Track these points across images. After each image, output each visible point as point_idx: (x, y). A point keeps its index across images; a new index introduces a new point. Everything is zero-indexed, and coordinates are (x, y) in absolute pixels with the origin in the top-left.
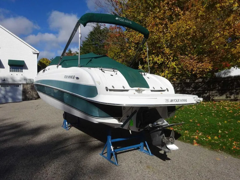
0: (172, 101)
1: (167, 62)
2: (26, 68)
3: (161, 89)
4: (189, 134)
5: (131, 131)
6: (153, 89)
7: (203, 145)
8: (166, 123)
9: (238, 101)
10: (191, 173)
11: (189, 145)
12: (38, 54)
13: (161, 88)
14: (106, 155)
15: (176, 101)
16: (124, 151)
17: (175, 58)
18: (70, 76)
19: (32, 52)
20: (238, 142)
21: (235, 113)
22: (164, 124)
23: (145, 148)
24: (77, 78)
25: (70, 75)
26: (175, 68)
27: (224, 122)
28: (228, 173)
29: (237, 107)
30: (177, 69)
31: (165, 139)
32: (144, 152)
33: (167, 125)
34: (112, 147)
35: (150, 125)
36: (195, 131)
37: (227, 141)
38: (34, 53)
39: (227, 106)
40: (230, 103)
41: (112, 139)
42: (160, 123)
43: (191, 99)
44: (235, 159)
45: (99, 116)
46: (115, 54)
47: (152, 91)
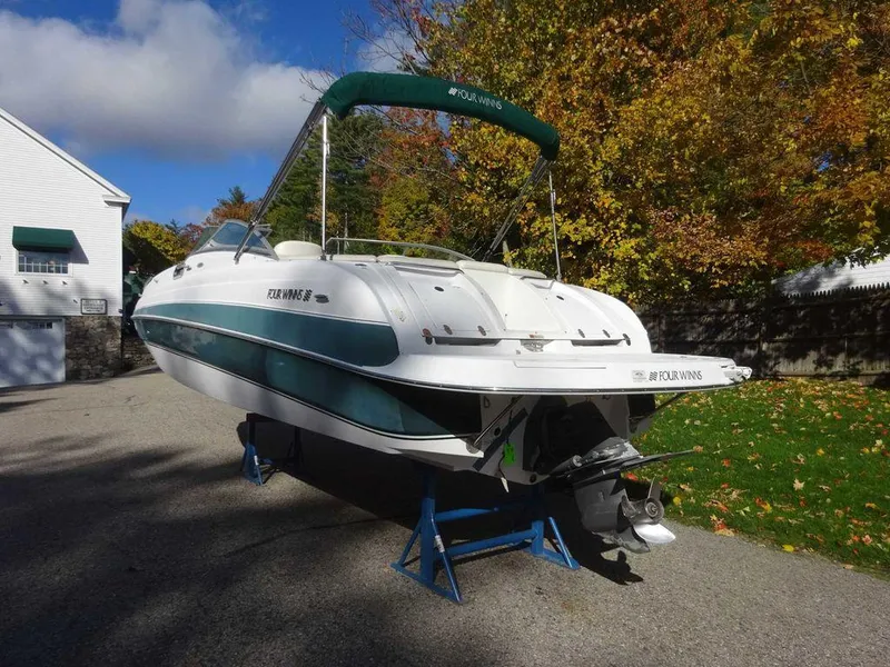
0: (653, 376)
1: (607, 239)
2: (81, 258)
3: (605, 338)
4: (694, 494)
5: (508, 482)
6: (580, 338)
7: (748, 533)
8: (630, 452)
9: (859, 378)
10: (714, 623)
11: (701, 532)
12: (125, 207)
13: (606, 333)
14: (415, 567)
15: (666, 375)
16: (474, 554)
17: (634, 226)
18: (291, 291)
19: (102, 200)
20: (867, 519)
21: (849, 422)
22: (624, 456)
23: (546, 544)
24: (322, 299)
25: (294, 288)
26: (633, 263)
27: (814, 451)
28: (839, 621)
29: (855, 400)
30: (643, 267)
31: (631, 508)
32: (546, 559)
33: (637, 458)
34: (438, 537)
35: (576, 460)
36: (716, 485)
37: (827, 518)
38: (111, 204)
39: (821, 398)
40: (831, 385)
41: (438, 510)
42: (611, 452)
43: (715, 371)
44: (861, 576)
45: (403, 430)
46: (409, 208)
47: (575, 343)
